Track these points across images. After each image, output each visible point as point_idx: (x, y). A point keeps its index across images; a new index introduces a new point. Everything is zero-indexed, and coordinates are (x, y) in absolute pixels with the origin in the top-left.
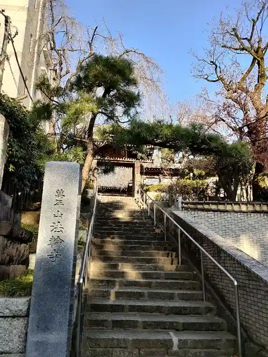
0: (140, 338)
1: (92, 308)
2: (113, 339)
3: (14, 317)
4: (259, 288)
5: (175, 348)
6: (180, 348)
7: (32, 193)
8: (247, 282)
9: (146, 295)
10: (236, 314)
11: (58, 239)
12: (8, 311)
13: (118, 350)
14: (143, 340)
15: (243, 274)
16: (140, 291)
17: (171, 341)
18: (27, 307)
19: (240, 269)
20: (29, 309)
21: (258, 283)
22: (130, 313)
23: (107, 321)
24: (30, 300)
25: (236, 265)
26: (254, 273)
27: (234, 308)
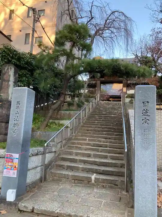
0: (76, 175)
1: (61, 159)
2: (62, 174)
5: (93, 182)
6: (95, 182)
9: (92, 155)
11: (17, 124)
13: (64, 179)
14: (76, 176)
16: (89, 153)
17: (90, 178)
22: (80, 163)
23: (64, 165)
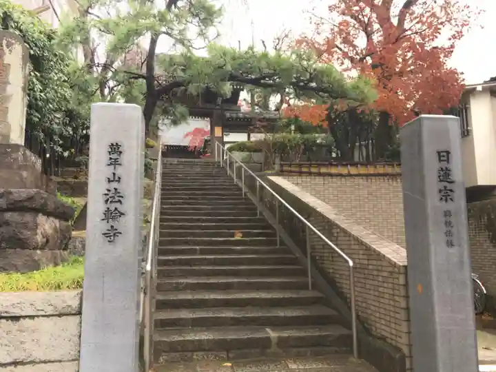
3: (60, 315)
4: (380, 268)
5: (274, 347)
6: (279, 347)
7: (66, 154)
8: (366, 262)
10: (350, 302)
11: (117, 212)
12: (51, 308)
13: (200, 353)
15: (361, 252)
16: (226, 281)
17: (268, 339)
18: (78, 302)
19: (357, 247)
20: (81, 304)
21: (379, 263)
24: (82, 293)
25: (353, 242)
26: (375, 250)
27: (348, 295)
